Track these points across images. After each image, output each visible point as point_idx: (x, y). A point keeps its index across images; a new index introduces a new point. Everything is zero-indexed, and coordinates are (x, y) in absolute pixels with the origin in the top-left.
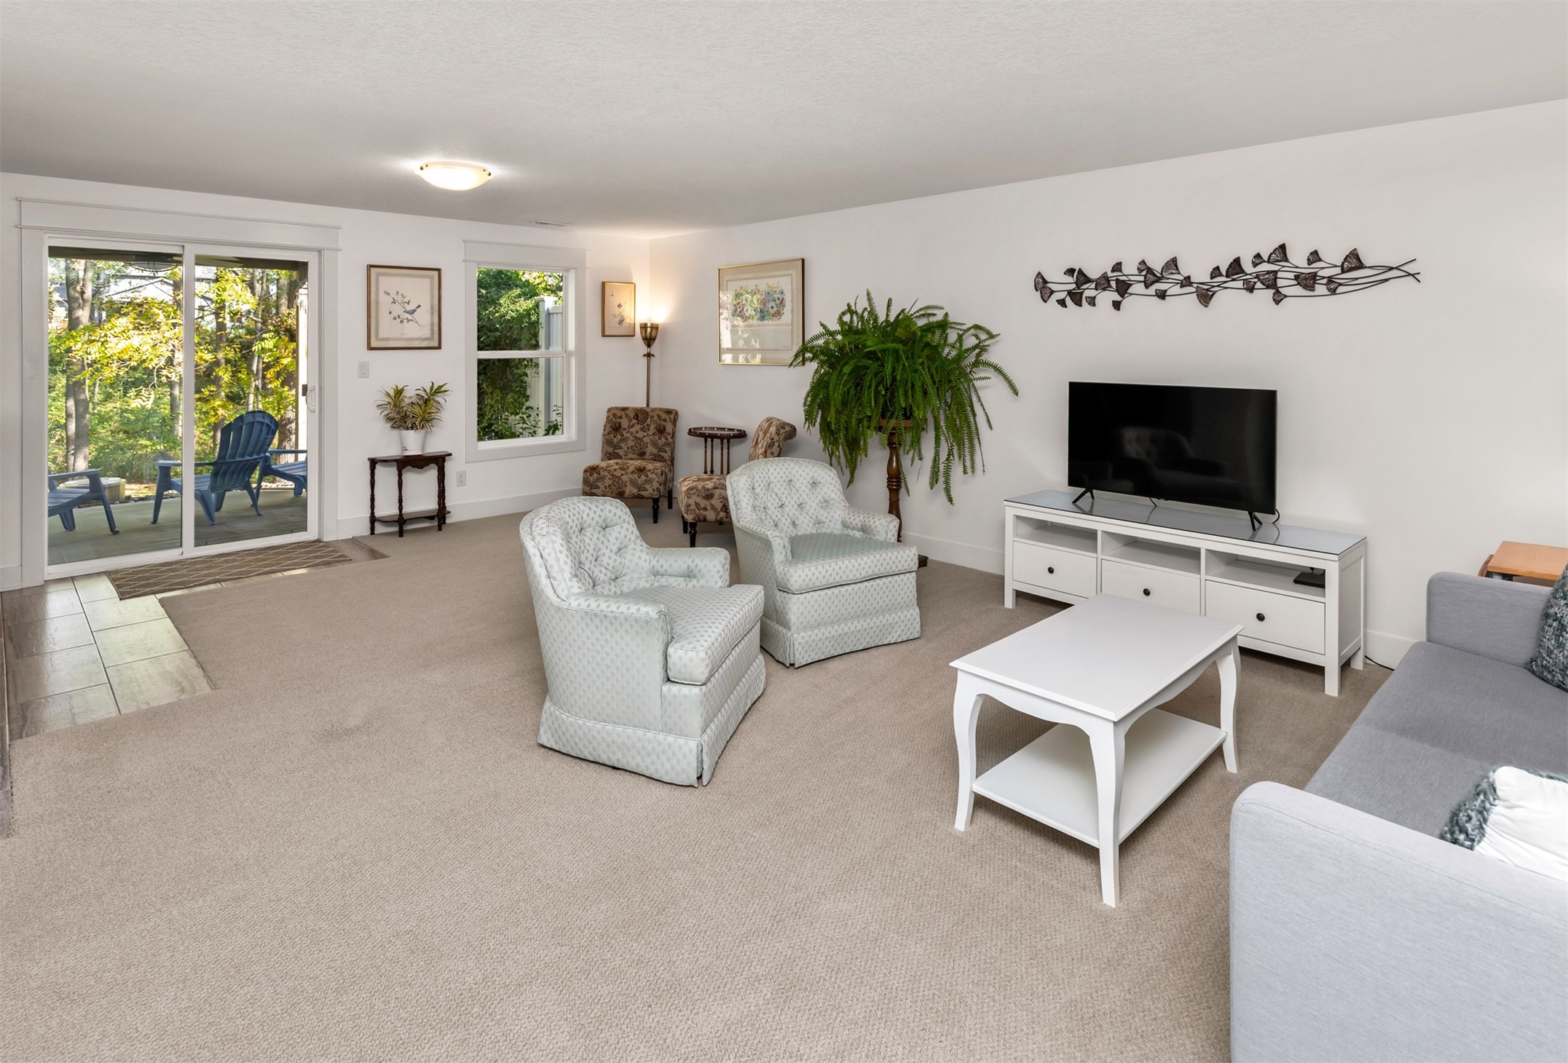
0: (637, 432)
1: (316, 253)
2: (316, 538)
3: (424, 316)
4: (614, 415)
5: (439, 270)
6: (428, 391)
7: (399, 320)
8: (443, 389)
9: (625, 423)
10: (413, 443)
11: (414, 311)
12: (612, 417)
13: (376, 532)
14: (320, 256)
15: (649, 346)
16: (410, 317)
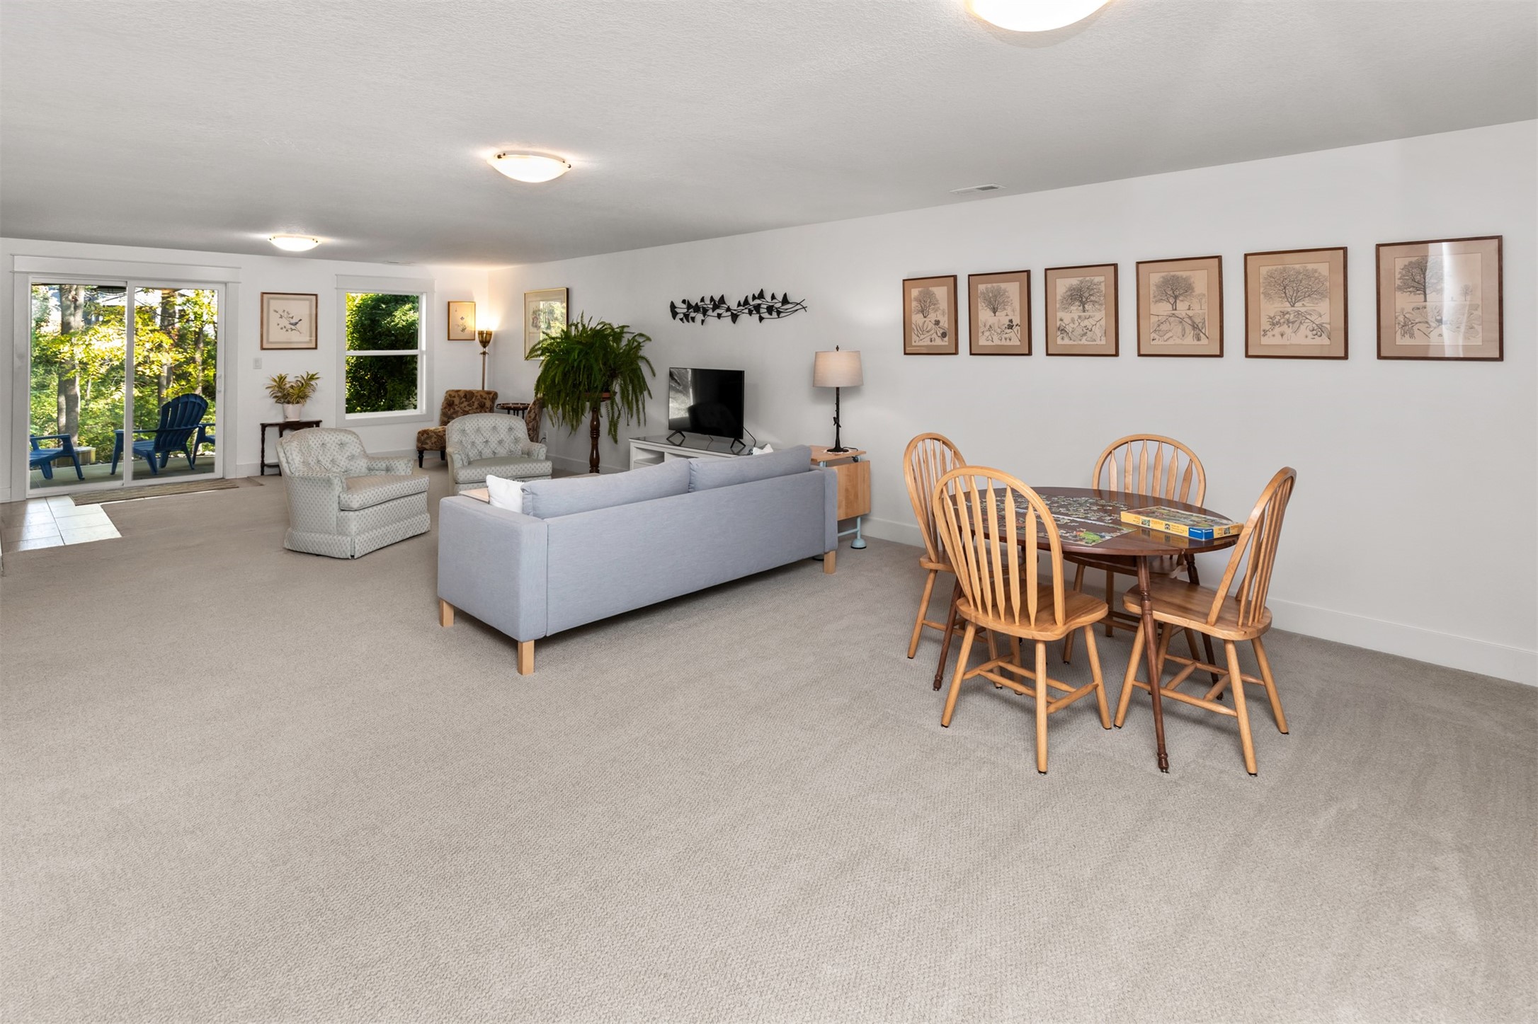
0: (465, 407)
1: (224, 285)
2: (222, 477)
3: (305, 326)
4: (450, 395)
5: (316, 295)
6: (305, 378)
7: (285, 330)
8: (316, 377)
9: (457, 401)
10: (293, 413)
11: (296, 323)
12: (448, 396)
13: (265, 473)
14: (226, 285)
15: (484, 347)
16: (293, 327)
